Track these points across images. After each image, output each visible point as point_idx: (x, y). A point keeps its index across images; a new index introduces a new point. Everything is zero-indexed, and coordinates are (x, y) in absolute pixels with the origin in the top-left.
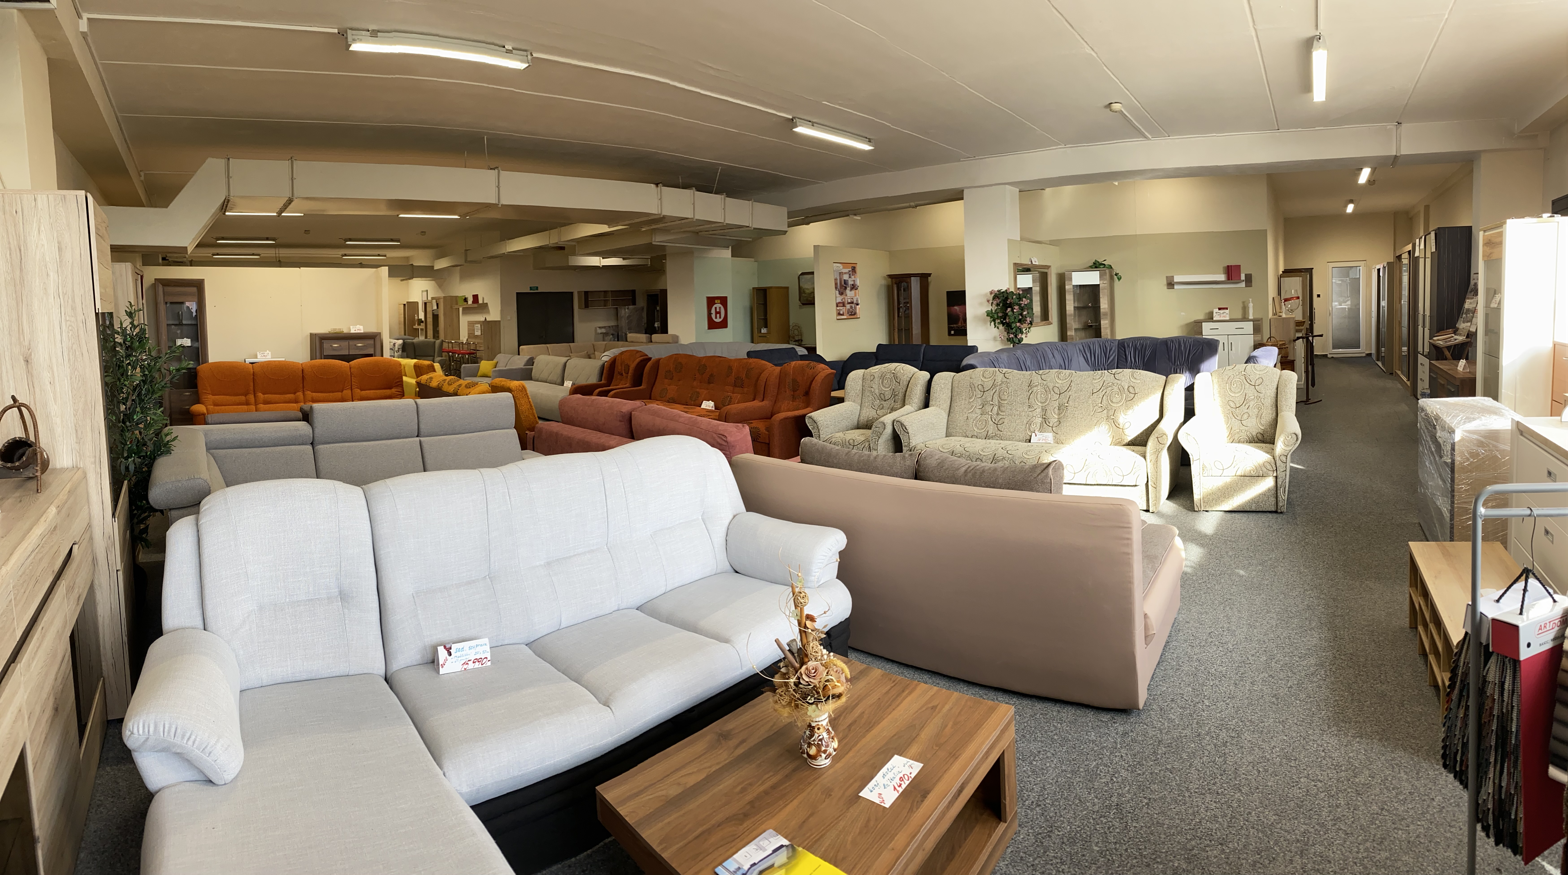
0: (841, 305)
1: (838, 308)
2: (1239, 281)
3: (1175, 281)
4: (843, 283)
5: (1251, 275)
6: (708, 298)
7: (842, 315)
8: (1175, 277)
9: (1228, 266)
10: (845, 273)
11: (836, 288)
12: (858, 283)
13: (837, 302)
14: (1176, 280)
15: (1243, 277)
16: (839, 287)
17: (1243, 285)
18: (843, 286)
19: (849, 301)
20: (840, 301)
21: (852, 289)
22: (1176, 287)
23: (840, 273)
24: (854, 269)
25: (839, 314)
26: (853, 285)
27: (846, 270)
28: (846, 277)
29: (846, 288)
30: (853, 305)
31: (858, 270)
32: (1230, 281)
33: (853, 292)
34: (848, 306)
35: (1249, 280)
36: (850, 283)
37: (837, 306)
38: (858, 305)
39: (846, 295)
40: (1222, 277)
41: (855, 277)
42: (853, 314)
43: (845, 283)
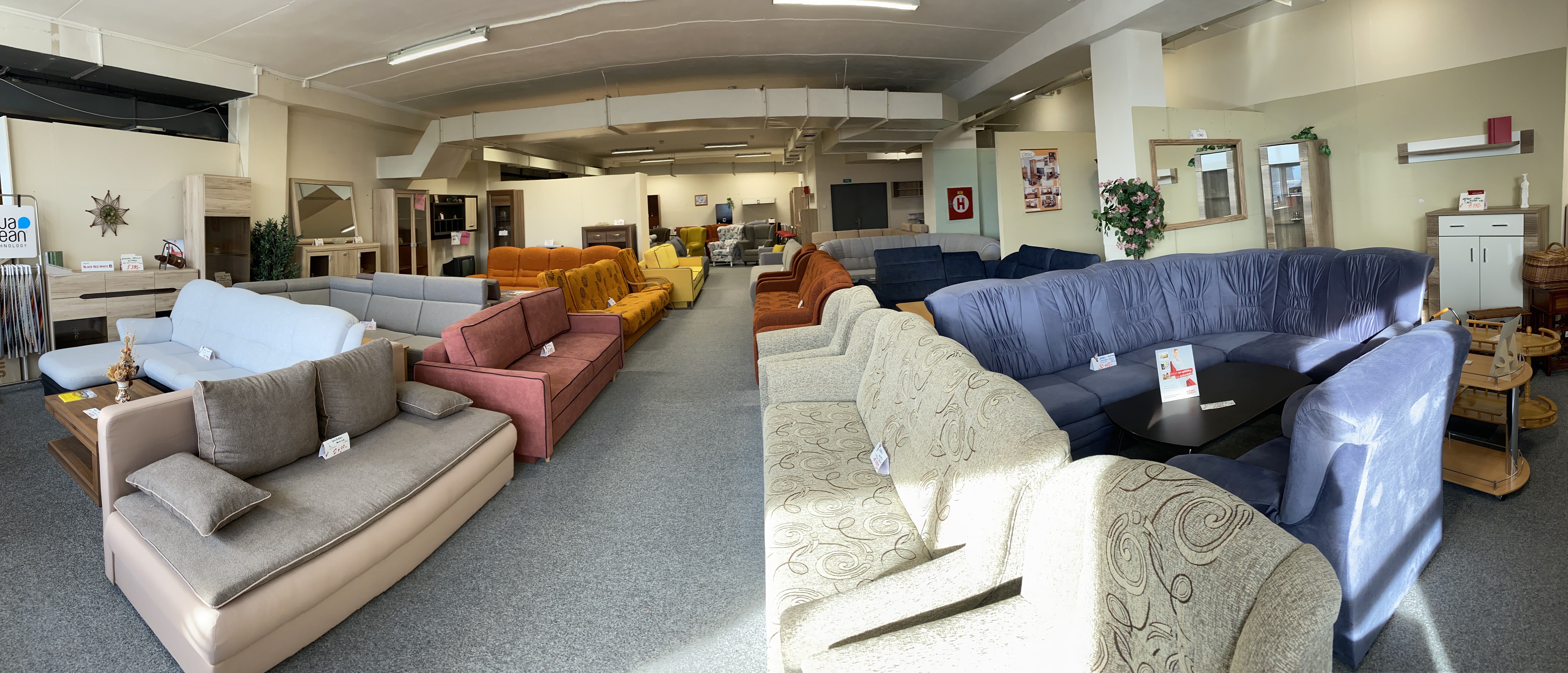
0: (1033, 196)
1: (1028, 200)
2: (1508, 143)
3: (1410, 150)
4: (1036, 172)
5: (1532, 132)
6: (949, 190)
7: (1035, 207)
8: (1409, 144)
9: (1490, 120)
10: (1039, 161)
11: (1024, 178)
12: (1058, 170)
13: (1026, 193)
14: (1412, 148)
15: (1516, 136)
16: (1029, 177)
17: (1517, 149)
18: (1035, 175)
19: (1045, 191)
20: (1031, 192)
21: (1049, 178)
22: (1411, 160)
23: (1031, 161)
24: (1052, 156)
25: (1029, 206)
26: (1051, 173)
27: (1042, 157)
28: (1040, 165)
29: (1040, 177)
30: (1051, 196)
31: (1058, 156)
32: (1493, 145)
33: (1051, 181)
34: (1044, 197)
35: (1527, 141)
36: (1047, 170)
37: (1026, 198)
38: (1058, 195)
39: (1041, 185)
40: (1481, 139)
41: (1053, 165)
42: (1050, 205)
43: (1038, 172)
